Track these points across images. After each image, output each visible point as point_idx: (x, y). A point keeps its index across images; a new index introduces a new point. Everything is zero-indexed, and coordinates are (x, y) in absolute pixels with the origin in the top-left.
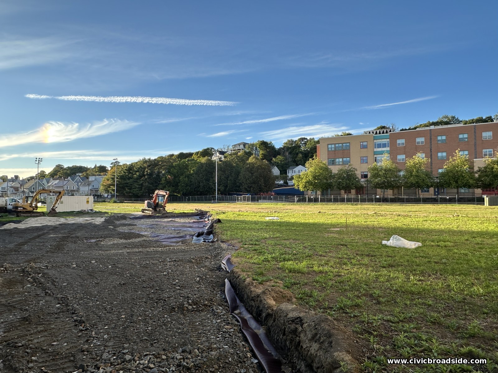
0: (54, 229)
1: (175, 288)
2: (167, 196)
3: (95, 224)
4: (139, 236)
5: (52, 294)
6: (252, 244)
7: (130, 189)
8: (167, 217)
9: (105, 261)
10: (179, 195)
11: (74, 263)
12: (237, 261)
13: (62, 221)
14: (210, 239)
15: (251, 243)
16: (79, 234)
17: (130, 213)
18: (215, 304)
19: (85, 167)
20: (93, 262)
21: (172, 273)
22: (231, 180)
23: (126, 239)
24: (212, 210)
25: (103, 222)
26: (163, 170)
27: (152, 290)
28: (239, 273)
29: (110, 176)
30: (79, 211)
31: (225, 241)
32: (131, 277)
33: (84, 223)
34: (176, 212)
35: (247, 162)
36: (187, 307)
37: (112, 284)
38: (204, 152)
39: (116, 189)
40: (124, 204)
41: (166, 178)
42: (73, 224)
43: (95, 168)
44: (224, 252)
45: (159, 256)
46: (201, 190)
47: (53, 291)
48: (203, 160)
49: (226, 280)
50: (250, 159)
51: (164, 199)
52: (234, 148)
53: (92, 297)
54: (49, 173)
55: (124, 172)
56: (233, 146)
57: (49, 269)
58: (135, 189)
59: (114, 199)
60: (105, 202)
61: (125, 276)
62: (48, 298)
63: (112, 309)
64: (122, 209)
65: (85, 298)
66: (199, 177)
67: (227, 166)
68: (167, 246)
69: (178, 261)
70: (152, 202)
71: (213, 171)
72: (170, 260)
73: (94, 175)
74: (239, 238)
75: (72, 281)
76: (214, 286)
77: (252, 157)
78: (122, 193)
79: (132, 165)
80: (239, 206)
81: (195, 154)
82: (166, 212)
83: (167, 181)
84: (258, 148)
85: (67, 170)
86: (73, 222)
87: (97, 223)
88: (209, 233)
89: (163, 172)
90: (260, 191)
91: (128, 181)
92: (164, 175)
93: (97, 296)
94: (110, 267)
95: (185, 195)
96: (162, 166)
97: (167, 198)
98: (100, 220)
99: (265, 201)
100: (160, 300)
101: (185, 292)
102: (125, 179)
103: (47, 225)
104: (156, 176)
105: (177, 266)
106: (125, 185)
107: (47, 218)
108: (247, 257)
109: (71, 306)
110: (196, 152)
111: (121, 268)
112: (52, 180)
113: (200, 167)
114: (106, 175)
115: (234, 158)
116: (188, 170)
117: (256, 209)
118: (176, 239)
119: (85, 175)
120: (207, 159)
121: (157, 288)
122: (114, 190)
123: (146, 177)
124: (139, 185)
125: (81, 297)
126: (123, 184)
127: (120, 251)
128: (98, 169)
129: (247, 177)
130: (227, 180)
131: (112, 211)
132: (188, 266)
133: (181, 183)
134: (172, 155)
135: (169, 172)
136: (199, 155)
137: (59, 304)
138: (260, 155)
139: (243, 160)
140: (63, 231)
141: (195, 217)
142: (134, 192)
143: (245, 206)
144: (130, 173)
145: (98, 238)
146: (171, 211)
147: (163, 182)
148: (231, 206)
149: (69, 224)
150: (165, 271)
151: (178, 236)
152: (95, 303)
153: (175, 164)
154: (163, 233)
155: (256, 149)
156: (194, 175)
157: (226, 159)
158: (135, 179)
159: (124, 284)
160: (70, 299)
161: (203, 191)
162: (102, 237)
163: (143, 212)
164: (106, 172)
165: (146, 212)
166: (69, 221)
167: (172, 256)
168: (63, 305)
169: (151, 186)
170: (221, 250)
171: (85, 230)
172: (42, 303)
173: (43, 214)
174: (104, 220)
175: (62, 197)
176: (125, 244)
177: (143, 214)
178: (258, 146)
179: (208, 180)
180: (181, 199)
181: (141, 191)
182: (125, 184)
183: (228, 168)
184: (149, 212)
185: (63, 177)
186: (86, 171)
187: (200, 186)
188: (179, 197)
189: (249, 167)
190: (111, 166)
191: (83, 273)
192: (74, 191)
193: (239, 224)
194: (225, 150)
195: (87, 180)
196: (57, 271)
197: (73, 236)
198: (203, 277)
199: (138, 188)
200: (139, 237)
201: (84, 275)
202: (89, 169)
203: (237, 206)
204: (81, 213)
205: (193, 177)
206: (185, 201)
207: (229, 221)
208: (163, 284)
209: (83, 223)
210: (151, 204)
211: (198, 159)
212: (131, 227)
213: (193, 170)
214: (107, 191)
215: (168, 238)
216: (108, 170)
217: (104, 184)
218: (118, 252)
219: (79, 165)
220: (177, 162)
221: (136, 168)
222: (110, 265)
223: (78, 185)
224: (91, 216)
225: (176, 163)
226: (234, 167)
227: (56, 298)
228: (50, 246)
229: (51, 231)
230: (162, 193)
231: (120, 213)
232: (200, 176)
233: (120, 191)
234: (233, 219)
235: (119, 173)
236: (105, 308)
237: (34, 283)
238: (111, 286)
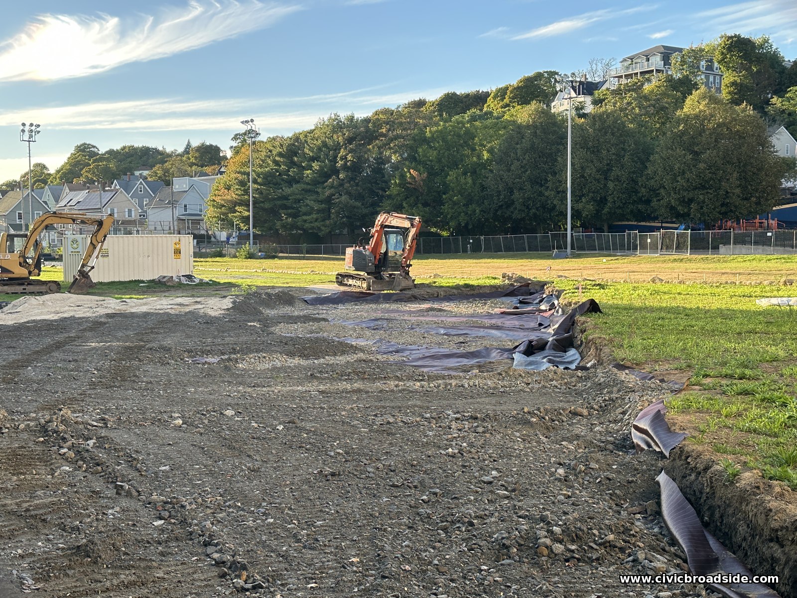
0: (96, 326)
1: (492, 492)
2: (413, 231)
3: (206, 315)
4: (344, 348)
5: (135, 493)
6: (731, 377)
7: (295, 216)
8: (414, 299)
9: (262, 413)
10: (445, 234)
11: (177, 415)
12: (690, 422)
13: (112, 306)
14: (571, 362)
15: (724, 371)
16: (168, 342)
17: (302, 285)
18: (641, 545)
19: (156, 151)
20: (229, 412)
21: (472, 450)
22: (618, 179)
23: (307, 357)
24: (559, 277)
25: (228, 309)
26: (395, 153)
27: (422, 495)
28: (707, 456)
29: (233, 175)
30: (153, 281)
31: (629, 364)
32: (349, 458)
33: (177, 312)
34: (444, 282)
35: (678, 113)
36: (547, 547)
37: (296, 473)
38: (525, 87)
39: (254, 217)
40: (277, 261)
41: (403, 176)
42: (146, 315)
43: (187, 151)
44: (635, 396)
45: (419, 403)
46: (516, 215)
47: (136, 485)
48: (524, 114)
49: (662, 478)
50: (688, 101)
51: (405, 242)
52: (628, 68)
53: (251, 506)
54: (58, 172)
55: (276, 163)
56: (624, 60)
57: (111, 428)
58: (310, 214)
59: (247, 247)
60: (220, 255)
61: (332, 454)
62: (125, 502)
63: (317, 540)
64: (274, 275)
65: (229, 507)
66: (509, 170)
67: (606, 133)
68: (437, 377)
69: (484, 420)
70: (368, 253)
71: (559, 151)
72: (458, 416)
73: (185, 174)
74: (675, 358)
75: (182, 459)
76: (618, 496)
77: (696, 94)
78: (270, 229)
79: (296, 138)
80: (648, 266)
81: (495, 97)
82: (410, 283)
83: (407, 189)
84: (716, 65)
85: (107, 160)
86: (144, 309)
87: (213, 313)
88: (564, 343)
89: (394, 158)
90: (725, 215)
91: (288, 191)
92: (396, 167)
93: (264, 504)
94: (281, 427)
95: (463, 231)
96: (392, 140)
97: (413, 240)
98: (220, 306)
99: (744, 248)
100: (453, 523)
101: (531, 504)
102: (277, 185)
103: (72, 318)
104: (373, 171)
105: (484, 432)
106: (279, 203)
107: (69, 298)
108: (724, 412)
109: (196, 525)
110: (499, 90)
111: (315, 433)
112: (67, 190)
113: (512, 137)
114: (222, 173)
115: (629, 104)
116: (474, 150)
117: (713, 273)
118: (459, 360)
119: (160, 173)
120: (536, 110)
121: (438, 490)
122: (246, 220)
123: (341, 176)
124: (321, 202)
125: (219, 505)
126: (274, 199)
127: (300, 388)
128: (197, 155)
129: (676, 167)
130: (606, 179)
131: (249, 282)
132: (518, 434)
133: (451, 193)
134: (421, 103)
135: (413, 159)
136: (507, 100)
137: (161, 518)
138: (723, 87)
139: (663, 108)
140: (120, 334)
141: (504, 299)
142: (307, 225)
143: (670, 265)
144: (293, 164)
145: (223, 354)
146: (427, 282)
147: (394, 190)
148: (619, 266)
149: (133, 315)
150: (451, 446)
151: (462, 350)
152: (263, 521)
153: (430, 131)
154: (414, 343)
155: (710, 68)
156: (494, 166)
157: (603, 109)
158: (308, 184)
159: (333, 474)
160: (188, 507)
161: (523, 219)
162: (234, 351)
163: (341, 283)
164: (219, 164)
165: (351, 282)
166: (131, 307)
167: (460, 403)
168: (173, 521)
169: (358, 204)
170: (619, 391)
171: (184, 331)
172: (113, 515)
173: (55, 287)
174: (231, 305)
175: (105, 236)
176: (309, 368)
177: (342, 289)
178: (717, 56)
179: (539, 182)
180: (453, 246)
181: (327, 222)
182: (279, 198)
183: (609, 136)
184: (359, 283)
185: (98, 181)
186: (163, 162)
187: (513, 202)
188: (446, 240)
189: (683, 133)
190: (234, 144)
191: (209, 440)
192: (132, 223)
193: (663, 318)
194: (597, 80)
195: (167, 190)
196: (135, 433)
197: (155, 345)
198: (576, 465)
199: (318, 211)
200: (343, 353)
201: (213, 447)
202: (170, 156)
203: (641, 266)
204: (160, 286)
205: (491, 171)
206: (465, 251)
207: (625, 309)
208: (451, 480)
209: (172, 312)
210: (364, 259)
211: (505, 112)
212: (315, 326)
213: (490, 151)
214: (227, 223)
215: (433, 357)
216: (225, 158)
217: (218, 199)
218: (294, 391)
219: (140, 146)
220: (437, 124)
221: (311, 149)
222: (280, 424)
223: (141, 206)
224: (190, 293)
225: (434, 129)
226: (629, 134)
227: (149, 503)
228: (98, 370)
229: (88, 334)
230: (398, 221)
231: (273, 287)
232: (513, 168)
233: (265, 221)
234: (638, 303)
235: (261, 166)
236: (295, 536)
237: (81, 463)
238: (297, 479)
